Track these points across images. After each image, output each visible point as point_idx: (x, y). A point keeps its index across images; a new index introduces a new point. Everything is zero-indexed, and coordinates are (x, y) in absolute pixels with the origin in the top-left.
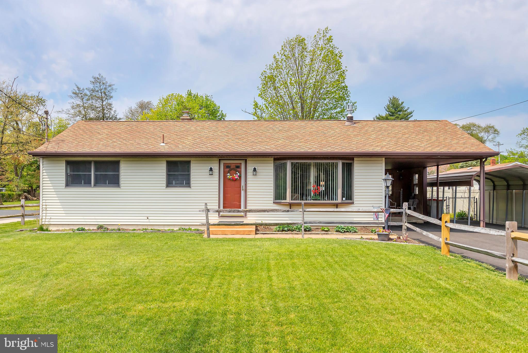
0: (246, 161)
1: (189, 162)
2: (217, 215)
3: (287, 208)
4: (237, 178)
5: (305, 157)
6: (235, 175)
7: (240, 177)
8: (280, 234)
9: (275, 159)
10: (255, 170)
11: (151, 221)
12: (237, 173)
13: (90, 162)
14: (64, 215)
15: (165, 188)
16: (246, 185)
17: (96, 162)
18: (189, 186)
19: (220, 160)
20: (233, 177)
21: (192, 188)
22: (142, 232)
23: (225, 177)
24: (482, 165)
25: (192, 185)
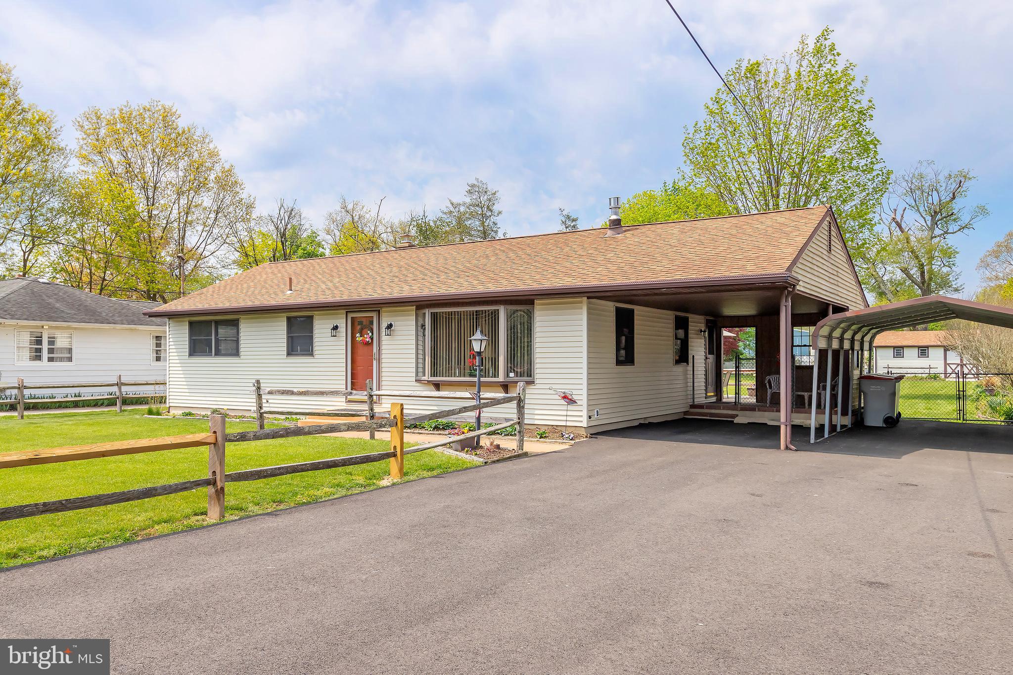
0: (379, 311)
1: (311, 318)
2: (344, 400)
4: (368, 341)
6: (365, 336)
7: (372, 338)
9: (417, 307)
10: (390, 326)
11: (271, 405)
12: (368, 331)
13: (210, 322)
14: (188, 394)
15: (287, 356)
16: (379, 350)
17: (216, 322)
18: (311, 354)
19: (347, 312)
20: (363, 338)
21: (315, 357)
22: (238, 420)
23: (353, 338)
25: (315, 353)
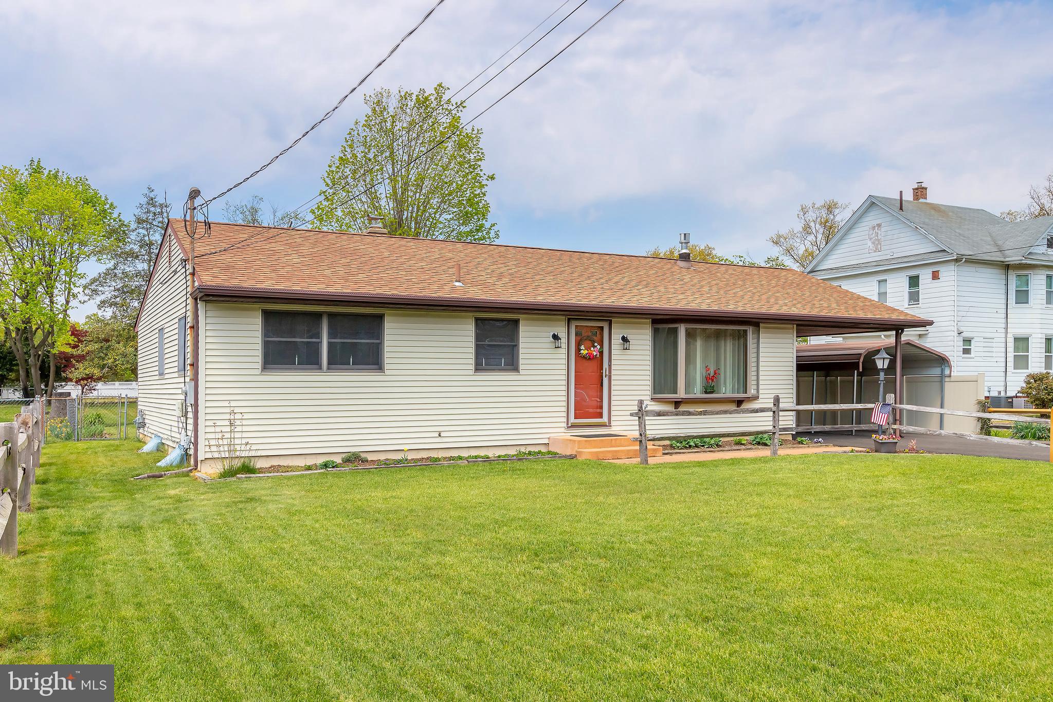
0: (610, 322)
1: (516, 322)
2: (564, 425)
3: (670, 408)
4: (596, 355)
5: (709, 319)
6: (592, 349)
7: (601, 353)
8: (688, 453)
9: (655, 322)
10: (625, 339)
11: (445, 439)
12: (596, 344)
13: (318, 316)
15: (472, 372)
16: (610, 366)
17: (331, 315)
18: (516, 369)
19: (569, 319)
20: (590, 351)
21: (522, 372)
23: (578, 350)
24: (898, 336)
25: (522, 367)
